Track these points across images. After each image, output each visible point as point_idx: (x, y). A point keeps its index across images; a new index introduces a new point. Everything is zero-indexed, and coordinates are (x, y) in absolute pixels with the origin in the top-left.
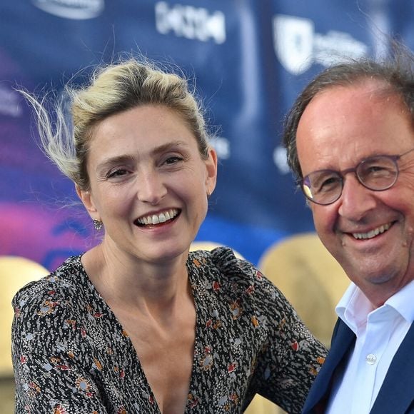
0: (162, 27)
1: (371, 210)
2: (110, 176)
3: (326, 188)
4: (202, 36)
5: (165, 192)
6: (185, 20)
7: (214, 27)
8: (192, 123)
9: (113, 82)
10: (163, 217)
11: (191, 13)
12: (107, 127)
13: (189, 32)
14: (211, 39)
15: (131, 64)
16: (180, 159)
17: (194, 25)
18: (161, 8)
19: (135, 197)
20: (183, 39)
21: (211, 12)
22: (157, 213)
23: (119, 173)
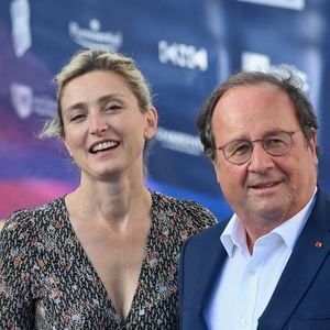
0: (163, 59)
1: (270, 168)
2: (72, 119)
3: (238, 153)
4: (191, 65)
6: (179, 54)
7: (200, 59)
11: (183, 49)
13: (182, 63)
14: (197, 68)
16: (119, 108)
17: (186, 58)
18: (162, 45)
20: (178, 67)
21: (198, 49)
22: (102, 142)
23: (78, 117)
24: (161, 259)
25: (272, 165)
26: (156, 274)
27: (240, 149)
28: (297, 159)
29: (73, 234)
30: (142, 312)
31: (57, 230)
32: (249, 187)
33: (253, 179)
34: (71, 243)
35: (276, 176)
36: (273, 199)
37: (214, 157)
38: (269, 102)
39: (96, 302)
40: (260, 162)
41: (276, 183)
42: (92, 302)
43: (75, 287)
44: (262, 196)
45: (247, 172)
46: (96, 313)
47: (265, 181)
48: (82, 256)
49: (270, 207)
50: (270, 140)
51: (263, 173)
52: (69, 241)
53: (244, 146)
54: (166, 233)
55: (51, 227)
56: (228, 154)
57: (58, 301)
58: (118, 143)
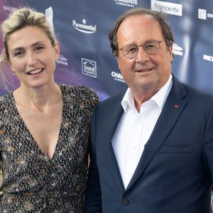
1: (147, 61)
2: (16, 55)
3: (130, 52)
5: (36, 62)
8: (48, 33)
9: (17, 17)
10: (37, 71)
12: (15, 35)
15: (24, 9)
19: (26, 64)
23: (19, 53)
24: (70, 123)
25: (148, 59)
26: (68, 132)
27: (131, 50)
28: (162, 57)
29: (18, 114)
30: (60, 154)
31: (9, 112)
32: (136, 71)
33: (138, 67)
34: (17, 118)
35: (150, 65)
36: (148, 78)
37: (117, 55)
38: (148, 24)
39: (32, 152)
40: (142, 57)
41: (150, 70)
42: (30, 153)
43: (20, 144)
44: (142, 76)
45: (135, 62)
46: (33, 159)
47: (144, 68)
48: (23, 126)
49: (147, 82)
50: (148, 45)
51: (143, 64)
52: (16, 118)
53: (133, 48)
54: (72, 107)
55: (6, 111)
56: (125, 53)
57: (12, 153)
58: (43, 69)
